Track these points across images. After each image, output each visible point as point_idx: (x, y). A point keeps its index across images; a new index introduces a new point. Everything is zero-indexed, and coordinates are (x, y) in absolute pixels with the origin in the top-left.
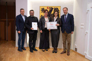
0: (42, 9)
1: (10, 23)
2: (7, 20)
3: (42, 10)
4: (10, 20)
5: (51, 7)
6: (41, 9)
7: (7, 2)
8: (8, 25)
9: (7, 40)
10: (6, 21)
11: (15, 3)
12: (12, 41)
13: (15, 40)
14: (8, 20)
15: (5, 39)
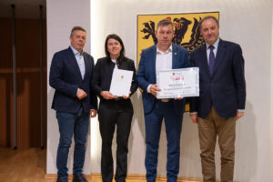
0: (147, 25)
1: (27, 83)
2: (14, 71)
3: (145, 31)
4: (25, 70)
5: (179, 17)
6: (144, 27)
7: (13, 6)
8: (20, 91)
9: (16, 148)
10: (11, 74)
11: (42, 9)
12: (33, 151)
13: (44, 147)
14: (19, 70)
15: (8, 145)
